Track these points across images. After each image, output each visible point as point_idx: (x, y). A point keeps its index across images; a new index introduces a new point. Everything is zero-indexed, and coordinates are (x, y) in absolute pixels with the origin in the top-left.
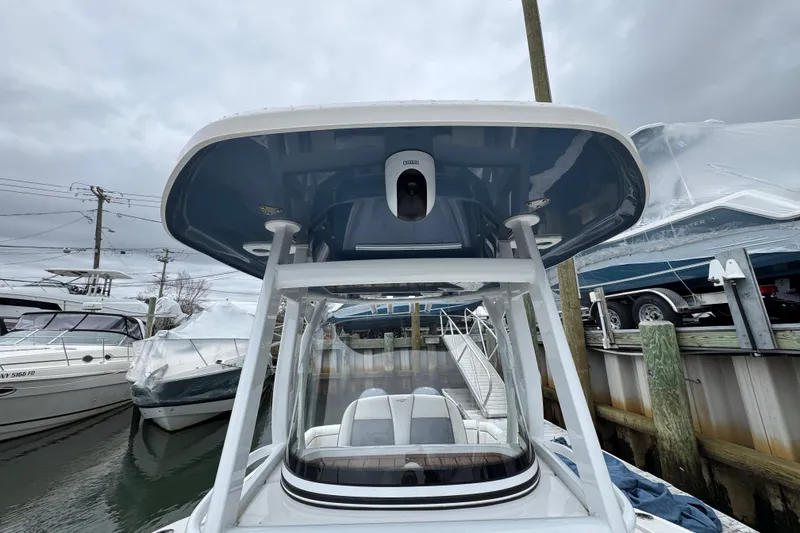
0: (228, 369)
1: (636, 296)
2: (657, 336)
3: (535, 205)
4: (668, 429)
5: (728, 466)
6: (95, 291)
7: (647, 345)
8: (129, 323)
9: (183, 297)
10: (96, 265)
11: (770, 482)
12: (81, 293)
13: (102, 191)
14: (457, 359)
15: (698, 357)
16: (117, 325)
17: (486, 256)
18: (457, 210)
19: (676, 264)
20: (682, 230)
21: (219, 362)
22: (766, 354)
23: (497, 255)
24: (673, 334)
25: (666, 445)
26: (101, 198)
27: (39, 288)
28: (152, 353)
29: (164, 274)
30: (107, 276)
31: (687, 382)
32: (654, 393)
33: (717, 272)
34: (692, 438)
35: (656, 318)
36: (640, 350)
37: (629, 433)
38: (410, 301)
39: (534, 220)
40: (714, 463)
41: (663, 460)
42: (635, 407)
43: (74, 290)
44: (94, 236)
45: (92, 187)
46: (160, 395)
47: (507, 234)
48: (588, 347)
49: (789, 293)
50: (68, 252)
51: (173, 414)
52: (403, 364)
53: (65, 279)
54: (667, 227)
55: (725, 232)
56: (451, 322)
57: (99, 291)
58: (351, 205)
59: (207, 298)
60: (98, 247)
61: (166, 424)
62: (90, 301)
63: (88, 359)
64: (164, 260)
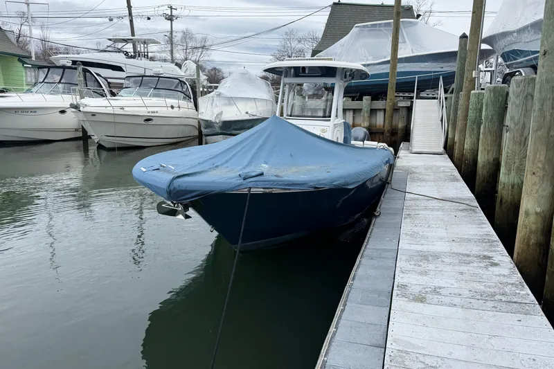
0: (253, 117)
12: (132, 57)
16: (176, 86)
21: (247, 113)
27: (107, 53)
28: (214, 104)
29: (172, 33)
30: (144, 42)
43: (126, 55)
46: (221, 128)
52: (378, 122)
60: (130, 14)
63: (172, 107)
64: (170, 18)
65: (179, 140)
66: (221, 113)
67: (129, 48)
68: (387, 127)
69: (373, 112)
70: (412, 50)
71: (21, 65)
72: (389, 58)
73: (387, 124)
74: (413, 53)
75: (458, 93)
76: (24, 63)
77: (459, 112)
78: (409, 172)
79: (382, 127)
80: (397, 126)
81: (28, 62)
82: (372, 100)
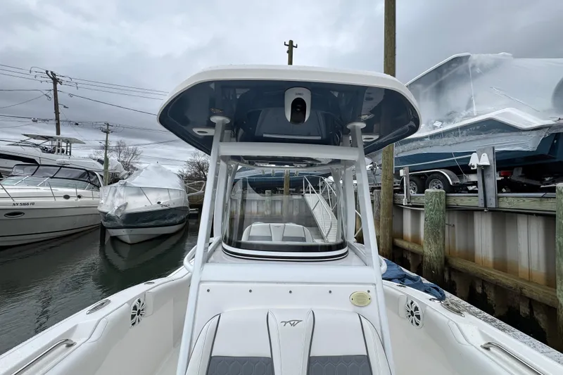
0: (165, 208)
1: (429, 174)
2: (434, 198)
3: (363, 117)
4: (430, 251)
5: (460, 272)
6: (61, 151)
7: (427, 203)
8: (90, 175)
9: (122, 159)
10: (58, 133)
11: (478, 278)
12: (50, 152)
13: (55, 74)
14: (312, 208)
15: (455, 212)
16: (82, 176)
17: (335, 145)
18: (321, 119)
19: (457, 154)
20: (465, 132)
21: (159, 203)
22: (492, 211)
23: (341, 143)
24: (443, 197)
25: (427, 259)
26: (55, 81)
27: (20, 147)
28: (116, 194)
29: (107, 141)
30: (68, 141)
31: (447, 226)
32: (427, 232)
33: (474, 161)
34: (443, 256)
35: (439, 188)
36: (423, 207)
37: (410, 255)
38: (286, 169)
39: (363, 125)
40: (452, 270)
41: (424, 268)
42: (416, 240)
43: (45, 150)
44: (54, 111)
45: (47, 72)
46: (124, 221)
47: (348, 132)
48: (394, 204)
49: (521, 176)
50: (36, 121)
51: (133, 233)
52: (277, 211)
53: (37, 142)
54: (456, 129)
55: (490, 135)
56: (310, 185)
57: (63, 151)
58: (260, 111)
59: (140, 161)
60: (57, 119)
61: (127, 239)
62: (59, 158)
63: (67, 197)
64: (106, 131)
66: (126, 205)
73: (284, 212)
80: (292, 214)
82: (272, 193)
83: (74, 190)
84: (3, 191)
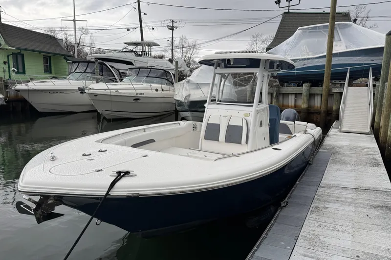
8: (167, 74)
10: (142, 39)
12: (140, 56)
16: (162, 75)
28: (184, 88)
29: (172, 39)
30: (149, 45)
43: (136, 54)
46: (189, 106)
51: (193, 115)
52: (316, 105)
57: (147, 54)
60: (141, 26)
63: (157, 90)
64: (172, 28)
65: (162, 113)
66: (189, 96)
67: (139, 49)
68: (323, 109)
69: (311, 96)
70: (346, 46)
71: (65, 61)
72: (325, 54)
73: (323, 106)
74: (347, 49)
75: (384, 83)
76: (67, 60)
77: (384, 101)
78: (333, 151)
79: (319, 108)
80: (332, 108)
81: (70, 59)
82: (311, 86)
83: (160, 85)
84: (132, 86)
